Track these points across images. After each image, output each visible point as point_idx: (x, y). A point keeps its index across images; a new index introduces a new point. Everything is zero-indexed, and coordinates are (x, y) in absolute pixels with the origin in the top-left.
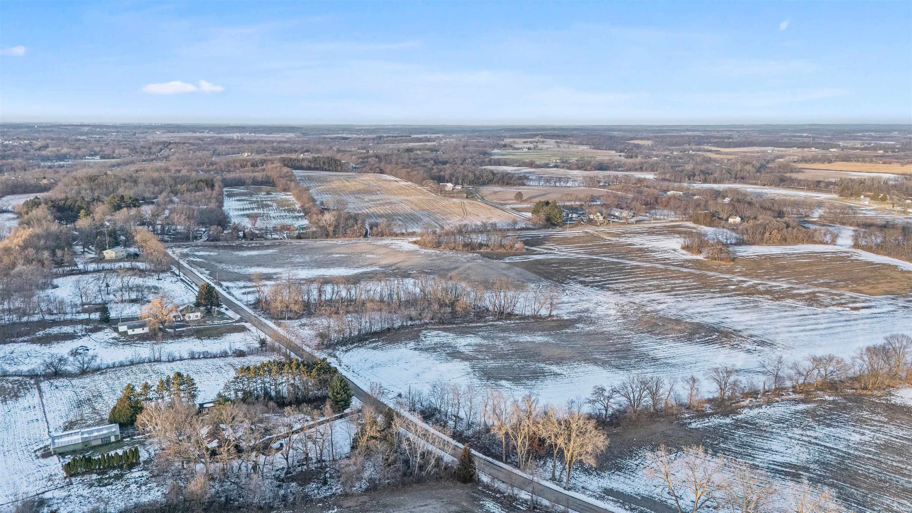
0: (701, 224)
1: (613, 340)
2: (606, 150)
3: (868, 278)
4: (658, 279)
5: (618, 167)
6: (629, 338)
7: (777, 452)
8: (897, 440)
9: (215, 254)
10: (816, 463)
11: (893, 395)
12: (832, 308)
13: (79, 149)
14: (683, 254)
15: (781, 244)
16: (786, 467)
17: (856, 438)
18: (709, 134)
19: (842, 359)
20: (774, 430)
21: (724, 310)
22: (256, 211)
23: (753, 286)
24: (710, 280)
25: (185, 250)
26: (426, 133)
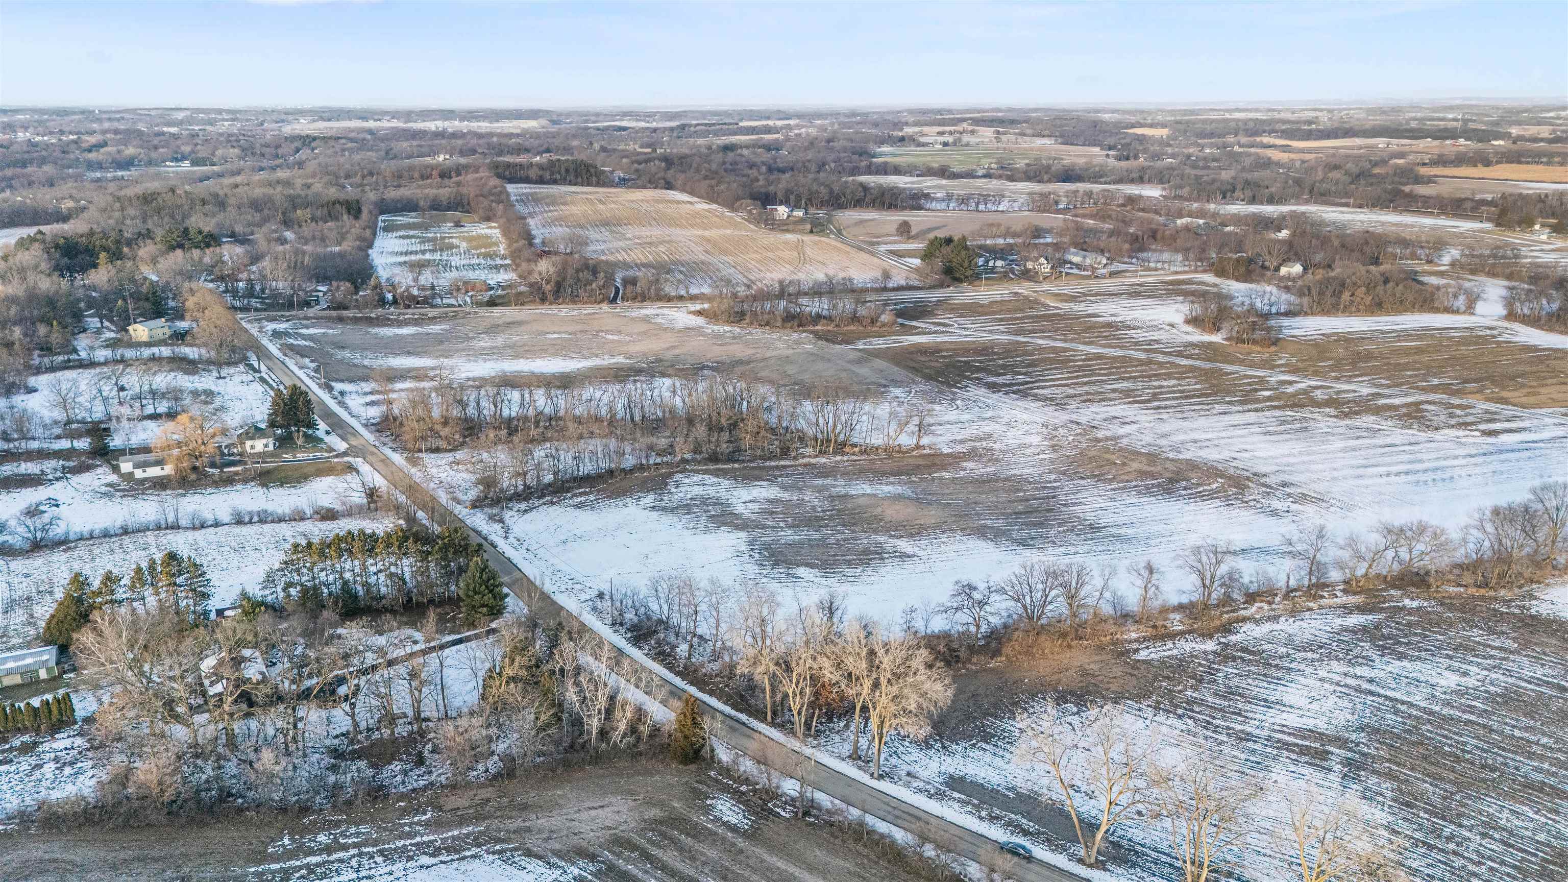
0: (1228, 278)
1: (1025, 491)
2: (1084, 145)
3: (1523, 375)
4: (1130, 378)
5: (1096, 176)
6: (1055, 488)
7: (1291, 707)
8: (1530, 686)
9: (336, 332)
10: (1363, 730)
11: (1537, 599)
12: (1447, 431)
13: (156, 148)
14: (1187, 333)
15: (1372, 313)
16: (1304, 738)
17: (1451, 680)
18: (1277, 116)
19: (1442, 530)
20: (1292, 666)
21: (1242, 436)
22: (428, 256)
23: (1305, 392)
24: (1228, 380)
25: (283, 326)
26: (768, 118)
